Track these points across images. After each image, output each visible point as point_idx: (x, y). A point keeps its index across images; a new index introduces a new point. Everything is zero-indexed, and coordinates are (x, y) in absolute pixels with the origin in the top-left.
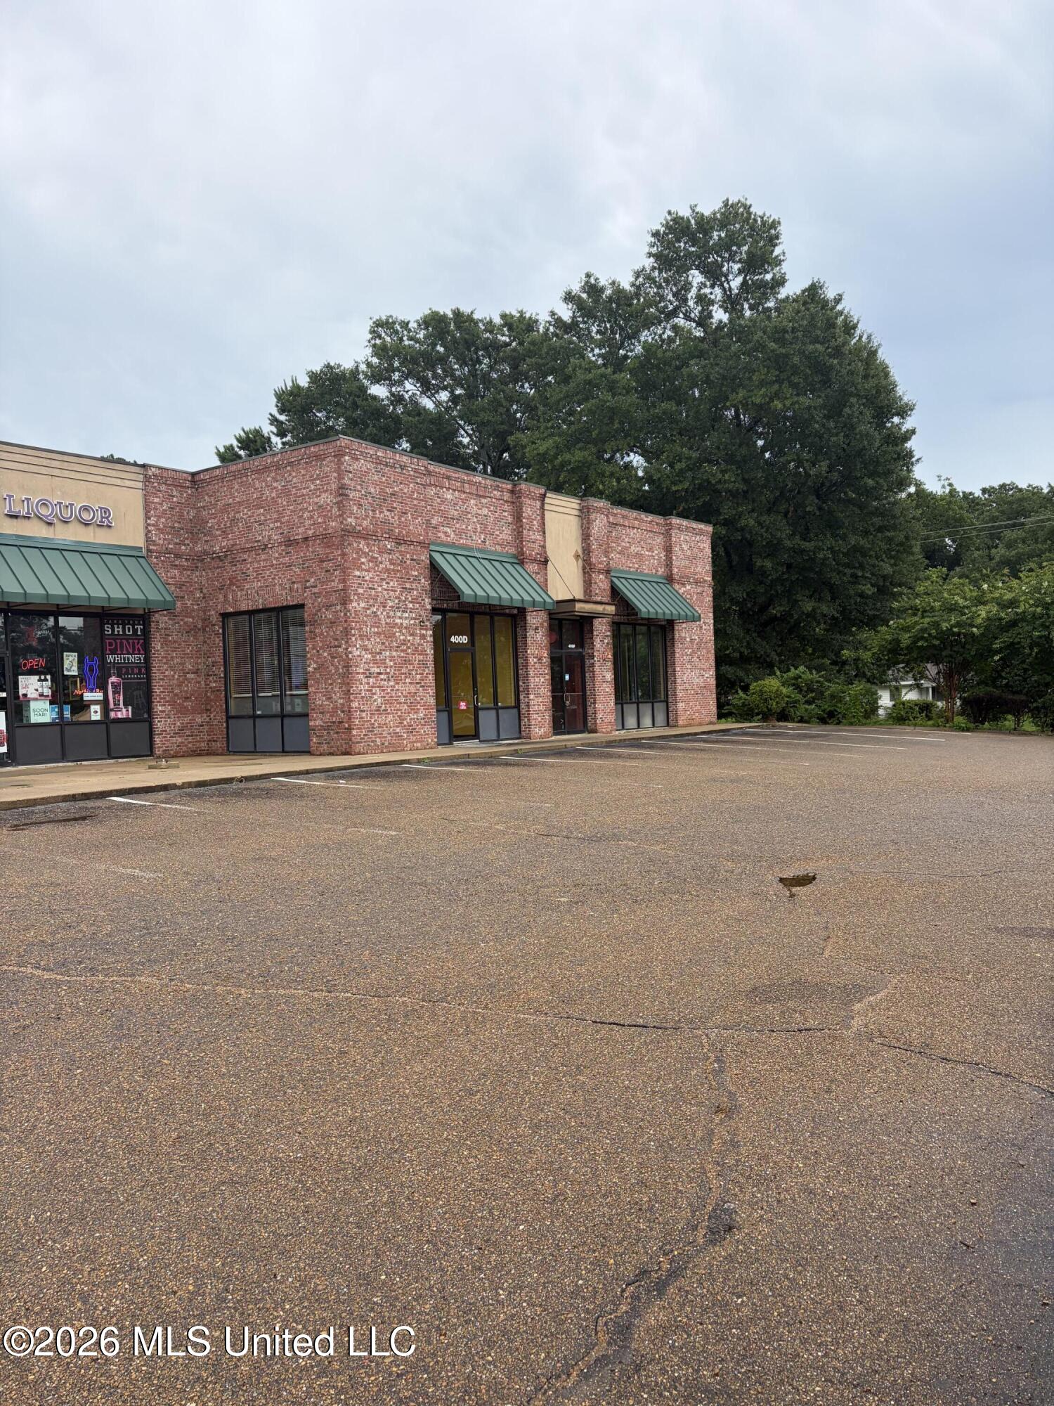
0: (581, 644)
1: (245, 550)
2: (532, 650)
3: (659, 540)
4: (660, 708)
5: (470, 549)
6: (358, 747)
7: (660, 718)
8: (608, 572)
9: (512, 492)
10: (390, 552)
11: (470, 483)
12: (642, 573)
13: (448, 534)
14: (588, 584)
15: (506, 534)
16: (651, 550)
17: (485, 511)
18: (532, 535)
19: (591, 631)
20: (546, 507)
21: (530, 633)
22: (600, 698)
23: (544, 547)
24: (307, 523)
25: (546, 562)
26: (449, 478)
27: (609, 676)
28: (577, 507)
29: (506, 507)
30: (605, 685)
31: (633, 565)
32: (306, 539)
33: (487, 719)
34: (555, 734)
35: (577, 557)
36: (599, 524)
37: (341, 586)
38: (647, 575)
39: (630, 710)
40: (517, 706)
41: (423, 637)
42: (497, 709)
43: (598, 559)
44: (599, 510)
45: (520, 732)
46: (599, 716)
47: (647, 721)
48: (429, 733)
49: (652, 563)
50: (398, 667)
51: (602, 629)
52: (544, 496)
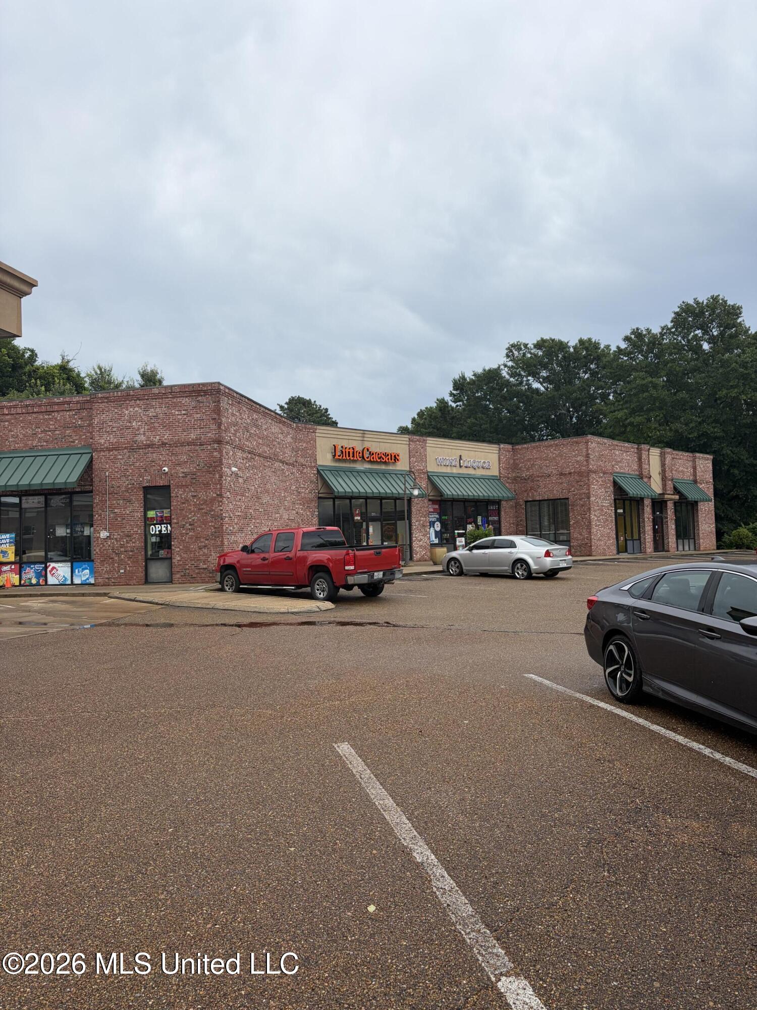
0: (661, 512)
1: (538, 477)
2: (646, 515)
3: (690, 463)
4: (692, 541)
5: (625, 474)
6: (594, 553)
7: (692, 547)
8: (672, 480)
9: (637, 449)
10: (602, 477)
11: (624, 447)
12: (684, 480)
13: (617, 469)
14: (664, 486)
15: (635, 467)
16: (687, 469)
17: (628, 458)
18: (645, 466)
19: (666, 506)
20: (650, 453)
21: (645, 508)
22: (670, 537)
23: (649, 471)
24: (571, 467)
25: (650, 477)
26: (617, 446)
27: (674, 527)
28: (659, 452)
29: (635, 455)
30: (672, 531)
31: (680, 476)
32: (570, 473)
33: (630, 543)
34: (655, 552)
35: (659, 474)
36: (668, 458)
37: (587, 492)
38: (686, 480)
39: (680, 541)
40: (640, 539)
41: (612, 510)
42: (633, 540)
43: (669, 474)
44: (668, 453)
45: (641, 550)
46: (670, 544)
47: (687, 548)
48: (614, 549)
49: (688, 475)
50: (604, 522)
51: (670, 505)
52: (649, 449)
